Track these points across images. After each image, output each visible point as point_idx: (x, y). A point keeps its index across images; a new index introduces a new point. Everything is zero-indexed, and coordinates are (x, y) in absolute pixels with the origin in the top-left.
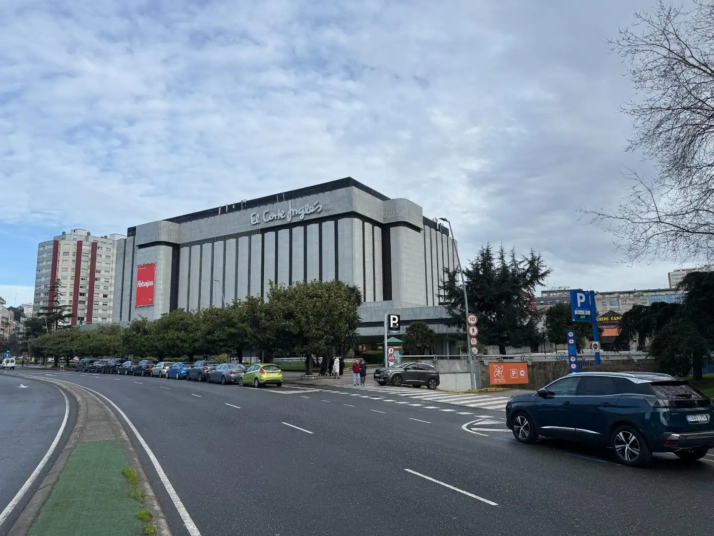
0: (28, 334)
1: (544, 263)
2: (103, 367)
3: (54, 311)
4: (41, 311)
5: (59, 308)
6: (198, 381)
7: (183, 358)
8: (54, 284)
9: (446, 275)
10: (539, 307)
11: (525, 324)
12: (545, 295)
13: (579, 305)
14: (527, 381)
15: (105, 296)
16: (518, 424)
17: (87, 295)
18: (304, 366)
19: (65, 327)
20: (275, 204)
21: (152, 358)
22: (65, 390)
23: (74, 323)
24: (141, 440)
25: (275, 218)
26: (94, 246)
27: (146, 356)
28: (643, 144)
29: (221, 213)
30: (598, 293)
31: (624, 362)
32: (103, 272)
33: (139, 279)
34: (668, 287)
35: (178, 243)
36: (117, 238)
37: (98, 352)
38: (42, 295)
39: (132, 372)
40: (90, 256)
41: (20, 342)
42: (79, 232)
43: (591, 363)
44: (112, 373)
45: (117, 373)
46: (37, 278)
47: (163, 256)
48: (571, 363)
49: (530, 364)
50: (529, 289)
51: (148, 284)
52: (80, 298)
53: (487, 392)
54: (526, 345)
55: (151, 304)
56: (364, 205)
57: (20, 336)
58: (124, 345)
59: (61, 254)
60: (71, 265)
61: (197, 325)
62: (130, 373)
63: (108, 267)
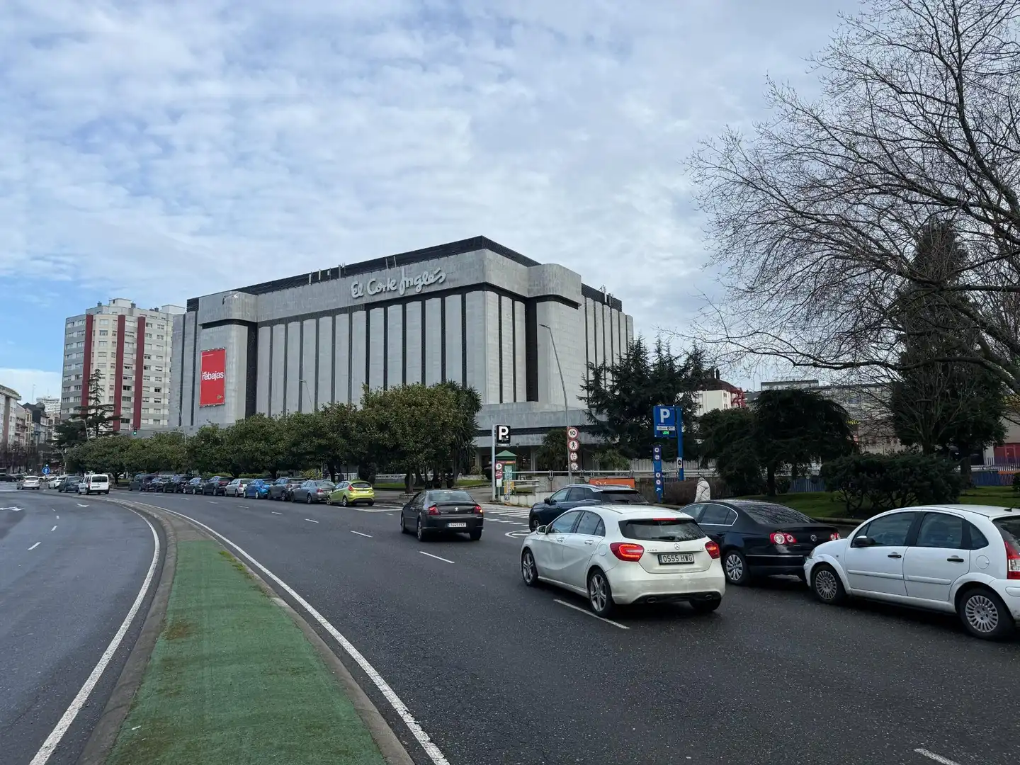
0: (60, 442)
2: (164, 485)
3: (91, 411)
4: (72, 412)
5: (100, 407)
6: (281, 500)
7: (263, 475)
12: (766, 388)
13: (662, 421)
15: (157, 390)
17: (133, 389)
19: (109, 434)
20: (383, 271)
21: (224, 474)
23: (116, 427)
25: (384, 290)
26: (142, 322)
27: (217, 472)
29: (313, 282)
32: (153, 358)
33: (204, 370)
35: (256, 321)
36: (173, 312)
37: (153, 468)
38: (73, 389)
39: (201, 491)
40: (136, 335)
42: (120, 303)
44: (177, 492)
45: (182, 492)
46: (64, 366)
47: (235, 339)
48: (656, 479)
49: (638, 480)
51: (215, 376)
52: (124, 393)
55: (220, 402)
56: (500, 272)
58: (190, 458)
59: (97, 333)
60: (111, 349)
61: (281, 434)
62: (199, 492)
63: (160, 351)
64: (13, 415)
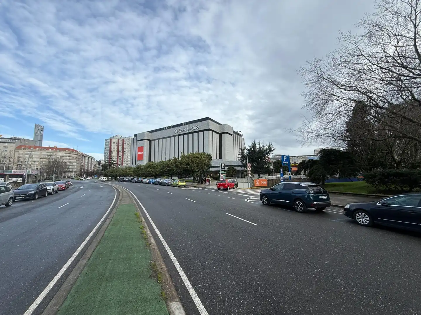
0: (103, 169)
1: (273, 146)
2: (127, 180)
3: (111, 162)
4: (106, 162)
5: (112, 161)
6: (158, 185)
7: (153, 178)
8: (111, 153)
9: (241, 150)
10: (271, 161)
11: (266, 166)
12: (273, 157)
13: (284, 160)
14: (267, 185)
15: (127, 157)
16: (264, 199)
18: (193, 181)
19: (114, 167)
20: (183, 126)
21: (143, 177)
22: (115, 187)
23: (117, 166)
24: (140, 203)
25: (183, 131)
26: (123, 140)
27: (141, 177)
28: (307, 106)
29: (165, 129)
30: (290, 156)
31: (299, 179)
32: (126, 149)
33: (138, 151)
34: (314, 154)
35: (151, 139)
36: (131, 138)
37: (125, 175)
38: (107, 157)
40: (122, 144)
41: (100, 172)
42: (118, 136)
43: (288, 179)
44: (130, 182)
45: (132, 182)
46: (105, 151)
47: (146, 143)
48: (281, 179)
49: (268, 180)
50: (268, 155)
51: (141, 153)
52: (119, 158)
53: (253, 189)
54: (266, 174)
55: (142, 159)
56: (213, 126)
57: (100, 170)
58: (134, 173)
59: (113, 143)
60: (116, 147)
61: (158, 167)
62: (136, 182)
63: (128, 147)
64: (93, 163)
